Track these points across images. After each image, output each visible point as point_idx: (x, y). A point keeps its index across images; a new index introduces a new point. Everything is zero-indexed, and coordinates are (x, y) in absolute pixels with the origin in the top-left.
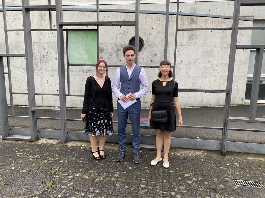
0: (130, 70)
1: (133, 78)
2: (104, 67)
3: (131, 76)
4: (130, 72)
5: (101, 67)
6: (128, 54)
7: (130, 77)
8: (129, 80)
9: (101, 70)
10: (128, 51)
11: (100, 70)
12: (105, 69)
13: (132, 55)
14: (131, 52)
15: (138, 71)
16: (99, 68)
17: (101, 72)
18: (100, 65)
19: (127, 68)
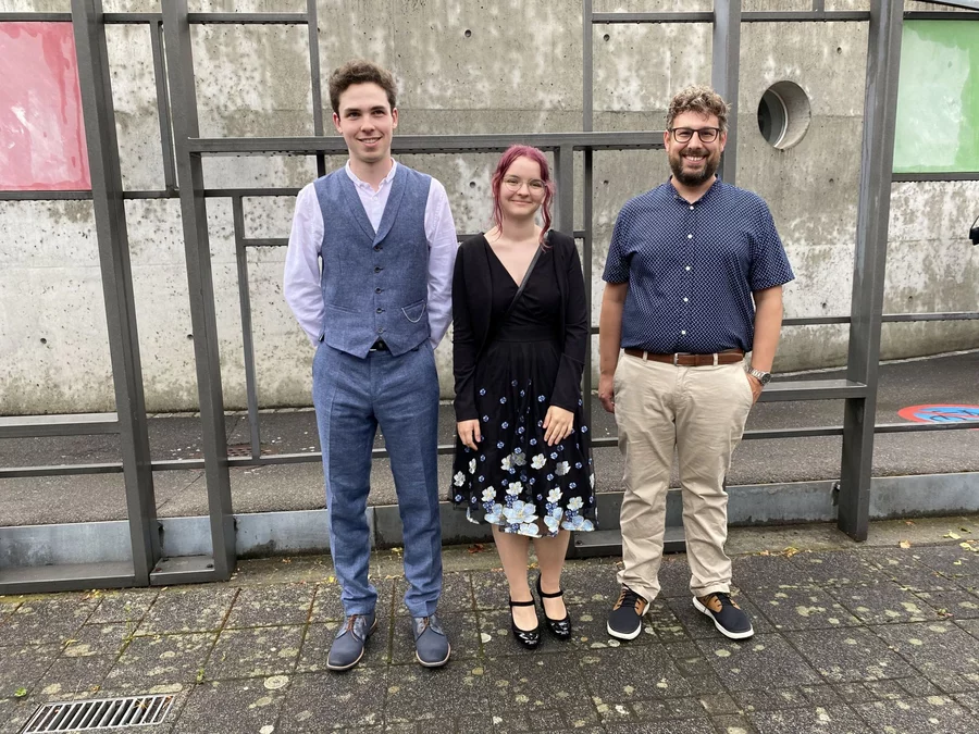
0: (373, 193)
1: (392, 235)
2: (533, 183)
3: (381, 225)
4: (374, 203)
5: (516, 180)
6: (354, 105)
7: (376, 228)
8: (377, 247)
9: (517, 198)
10: (354, 90)
11: (510, 198)
12: (538, 192)
13: (377, 111)
14: (370, 96)
15: (416, 195)
16: (506, 188)
17: (516, 209)
18: (511, 172)
19: (357, 182)
